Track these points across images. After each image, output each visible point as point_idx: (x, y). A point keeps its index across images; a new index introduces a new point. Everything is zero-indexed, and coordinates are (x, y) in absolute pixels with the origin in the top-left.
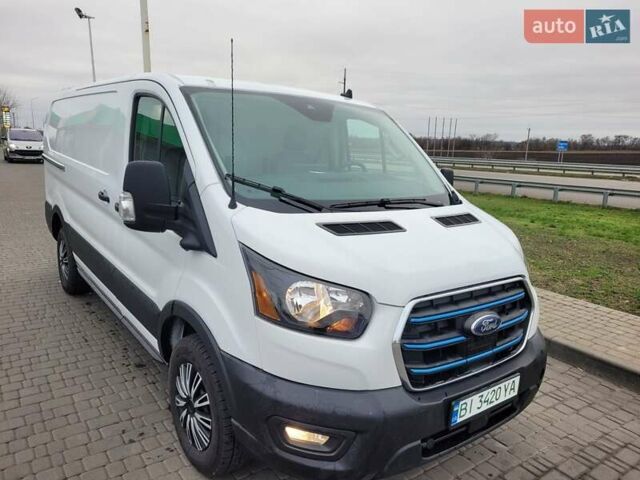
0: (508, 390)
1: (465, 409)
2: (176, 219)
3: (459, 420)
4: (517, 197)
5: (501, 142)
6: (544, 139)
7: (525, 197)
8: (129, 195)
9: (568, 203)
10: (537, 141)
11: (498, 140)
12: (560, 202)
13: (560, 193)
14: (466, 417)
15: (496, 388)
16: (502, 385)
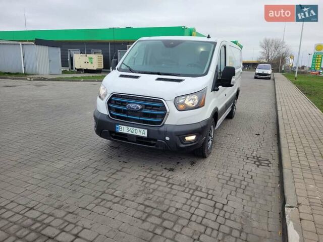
0: (142, 133)
1: (121, 128)
3: (119, 131)
14: (122, 131)
15: (135, 128)
16: (138, 129)
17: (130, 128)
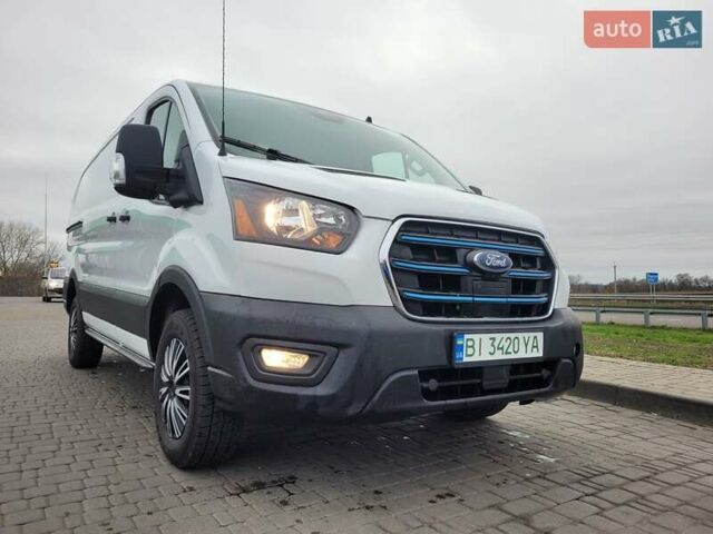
0: (530, 346)
1: (472, 347)
2: (168, 181)
3: (466, 359)
4: (603, 324)
5: (586, 285)
6: (635, 279)
7: (612, 323)
8: (121, 156)
9: (663, 327)
10: (627, 282)
11: (583, 282)
12: (653, 327)
13: (651, 317)
14: (476, 358)
15: (512, 335)
16: (520, 335)
17: (498, 336)
